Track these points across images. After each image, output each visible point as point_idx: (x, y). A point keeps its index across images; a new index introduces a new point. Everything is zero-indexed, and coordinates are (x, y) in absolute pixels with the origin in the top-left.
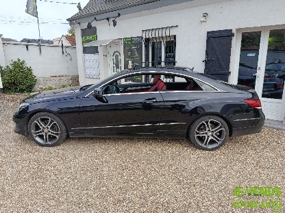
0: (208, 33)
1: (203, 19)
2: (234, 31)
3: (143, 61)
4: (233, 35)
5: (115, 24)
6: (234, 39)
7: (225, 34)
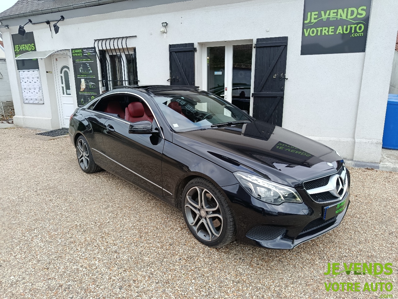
0: (171, 46)
1: (163, 29)
2: (196, 46)
3: (100, 78)
4: (195, 50)
5: (57, 30)
6: (197, 55)
7: (187, 48)
